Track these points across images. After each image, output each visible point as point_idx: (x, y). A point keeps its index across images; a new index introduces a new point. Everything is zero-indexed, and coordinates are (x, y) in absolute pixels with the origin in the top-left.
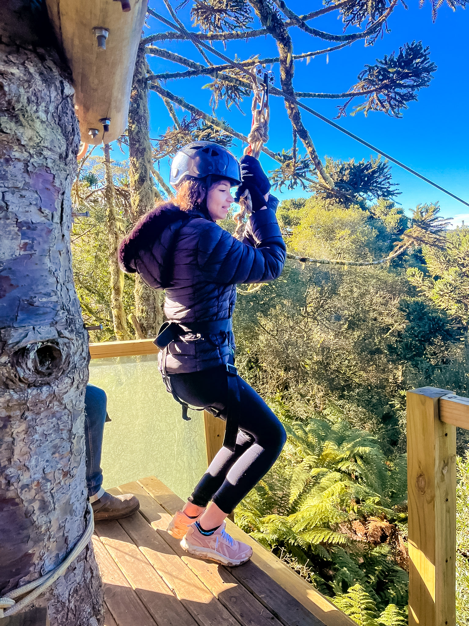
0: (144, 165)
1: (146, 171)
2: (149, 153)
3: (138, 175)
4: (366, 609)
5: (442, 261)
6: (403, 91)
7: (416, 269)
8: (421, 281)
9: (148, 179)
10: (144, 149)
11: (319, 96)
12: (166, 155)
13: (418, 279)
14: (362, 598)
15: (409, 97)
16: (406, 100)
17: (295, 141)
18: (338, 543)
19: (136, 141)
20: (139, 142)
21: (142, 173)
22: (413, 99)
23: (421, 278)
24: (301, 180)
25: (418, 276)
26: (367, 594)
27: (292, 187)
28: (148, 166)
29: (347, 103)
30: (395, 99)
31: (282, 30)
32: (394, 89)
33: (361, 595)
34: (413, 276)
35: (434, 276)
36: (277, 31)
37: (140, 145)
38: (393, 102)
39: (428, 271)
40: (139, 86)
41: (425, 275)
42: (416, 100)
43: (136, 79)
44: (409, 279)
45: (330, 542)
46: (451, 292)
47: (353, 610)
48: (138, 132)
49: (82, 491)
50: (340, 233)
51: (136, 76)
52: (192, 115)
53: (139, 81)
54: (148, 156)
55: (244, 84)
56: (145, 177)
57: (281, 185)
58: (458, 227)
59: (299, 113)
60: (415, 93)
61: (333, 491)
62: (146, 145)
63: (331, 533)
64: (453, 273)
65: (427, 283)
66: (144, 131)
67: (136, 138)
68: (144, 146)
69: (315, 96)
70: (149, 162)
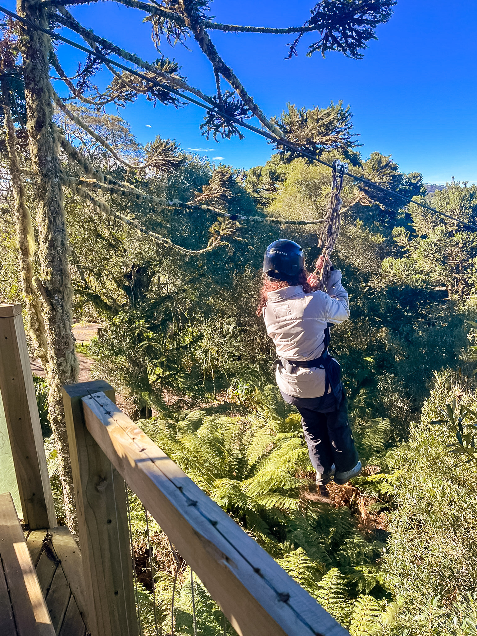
0: (41, 108)
1: (44, 115)
3: (35, 119)
5: (429, 220)
6: (361, 28)
7: (403, 229)
8: (407, 241)
9: (48, 125)
10: (41, 89)
11: (259, 30)
13: (404, 238)
15: (367, 35)
16: (366, 39)
17: (218, 81)
18: (289, 508)
19: (31, 80)
21: (39, 117)
25: (404, 236)
26: (307, 558)
28: (47, 110)
29: (297, 40)
30: (352, 37)
33: (300, 559)
34: (399, 235)
35: (420, 236)
39: (414, 231)
41: (411, 235)
42: (375, 38)
44: (394, 239)
45: (281, 507)
46: (436, 252)
47: (291, 573)
50: (326, 190)
53: (31, 7)
56: (43, 122)
58: (447, 183)
60: (374, 30)
62: (42, 84)
63: (282, 500)
64: (438, 233)
65: (413, 243)
66: (39, 67)
67: (31, 76)
68: (41, 86)
69: (254, 30)
70: (49, 104)
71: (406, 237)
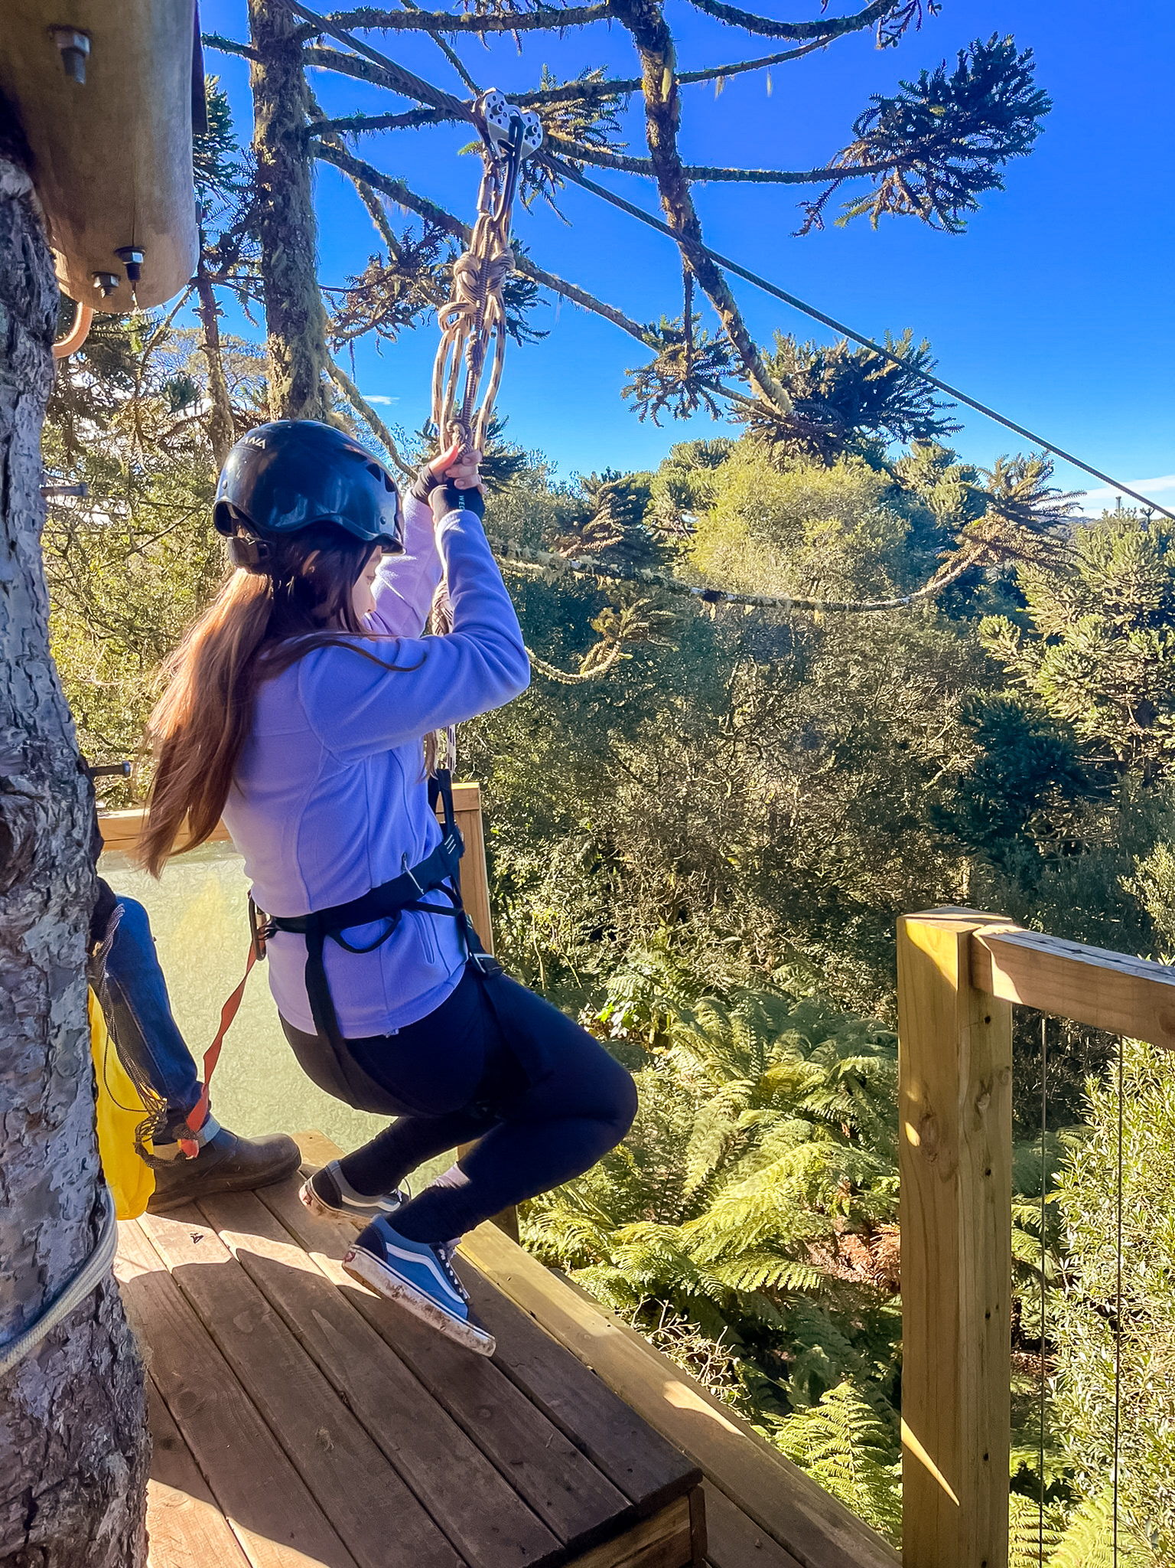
0: (304, 356)
1: (309, 371)
2: (316, 325)
3: (290, 380)
4: (863, 1442)
5: (1066, 598)
6: (967, 165)
7: (1003, 620)
8: (1014, 650)
9: (316, 393)
10: (304, 315)
11: (753, 176)
12: (367, 328)
13: (1008, 643)
14: (853, 1416)
15: (982, 180)
16: (976, 188)
17: (689, 295)
18: (801, 1288)
19: (282, 294)
20: (290, 294)
21: (299, 375)
22: (993, 184)
23: (1015, 641)
24: (706, 395)
25: (1008, 636)
26: (867, 1406)
27: (684, 412)
28: (315, 358)
29: (826, 195)
30: (946, 185)
31: (645, 8)
32: (946, 158)
33: (851, 1408)
34: (995, 635)
35: (1046, 636)
36: (634, 10)
37: (293, 304)
38: (940, 193)
39: (1032, 624)
40: (289, 150)
41: (1024, 634)
42: (1001, 187)
43: (280, 131)
44: (984, 644)
45: (781, 1285)
46: (1085, 675)
47: (832, 1444)
48: (288, 269)
49: (84, 1161)
50: (815, 529)
51: (281, 123)
52: (427, 225)
53: (287, 136)
54: (315, 334)
55: (559, 145)
56: (308, 385)
57: (656, 407)
58: (1106, 513)
59: (696, 224)
60: (997, 168)
61: (791, 1166)
62: (307, 304)
63: (782, 1267)
64: (1089, 629)
65: (1029, 653)
66: (302, 267)
67: (283, 284)
68: (305, 306)
69: (742, 176)
70: (318, 347)
71: (1012, 638)
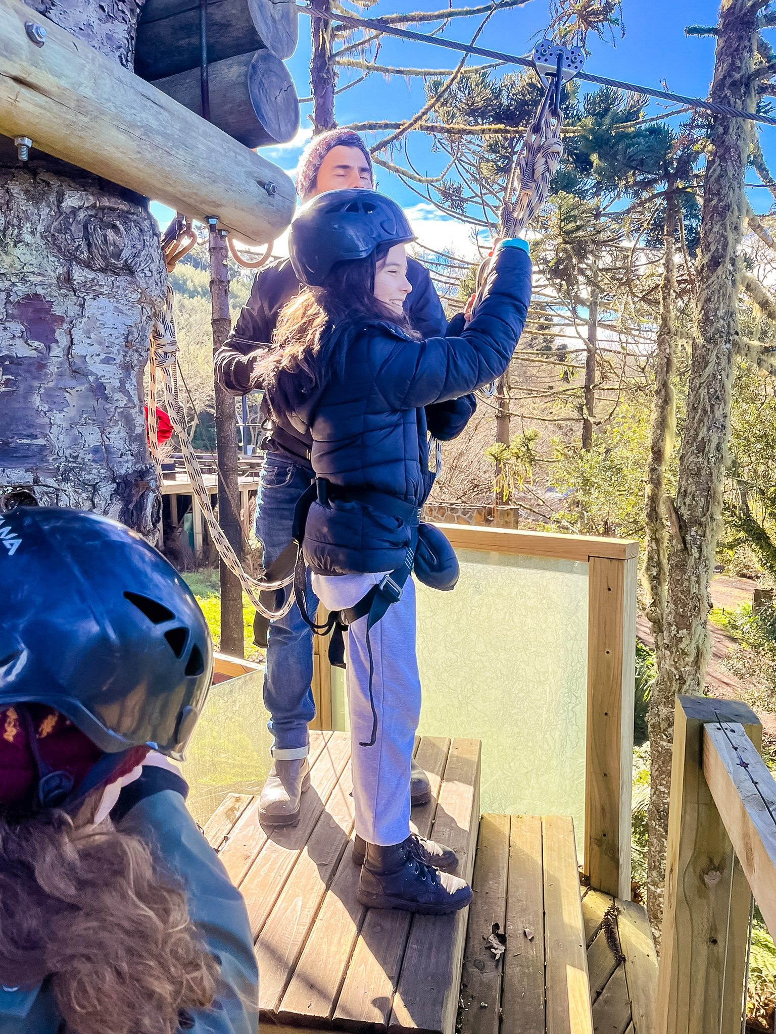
37: (720, 200)
43: (729, 81)
51: (729, 76)
53: (734, 83)
54: (734, 219)
62: (732, 198)
66: (730, 173)
67: (715, 188)
68: (729, 201)
70: (737, 228)
